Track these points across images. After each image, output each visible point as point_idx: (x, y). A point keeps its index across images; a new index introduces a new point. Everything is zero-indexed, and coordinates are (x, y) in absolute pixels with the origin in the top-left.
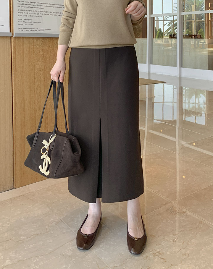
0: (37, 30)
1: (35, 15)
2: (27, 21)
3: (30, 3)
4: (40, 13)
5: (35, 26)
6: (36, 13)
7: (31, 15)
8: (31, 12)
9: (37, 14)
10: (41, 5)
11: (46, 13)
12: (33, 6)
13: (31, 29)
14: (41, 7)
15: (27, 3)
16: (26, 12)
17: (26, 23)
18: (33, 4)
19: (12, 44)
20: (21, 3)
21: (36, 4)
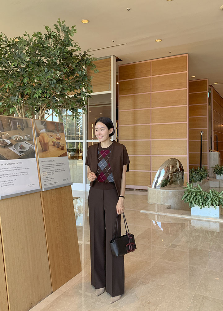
0: (53, 184)
2: (47, 178)
3: (48, 166)
5: (52, 181)
6: (51, 172)
9: (52, 172)
10: (52, 165)
11: (56, 171)
12: (49, 167)
14: (53, 167)
15: (47, 166)
16: (47, 172)
17: (48, 180)
18: (49, 166)
19: (42, 196)
20: (44, 166)
21: (50, 165)
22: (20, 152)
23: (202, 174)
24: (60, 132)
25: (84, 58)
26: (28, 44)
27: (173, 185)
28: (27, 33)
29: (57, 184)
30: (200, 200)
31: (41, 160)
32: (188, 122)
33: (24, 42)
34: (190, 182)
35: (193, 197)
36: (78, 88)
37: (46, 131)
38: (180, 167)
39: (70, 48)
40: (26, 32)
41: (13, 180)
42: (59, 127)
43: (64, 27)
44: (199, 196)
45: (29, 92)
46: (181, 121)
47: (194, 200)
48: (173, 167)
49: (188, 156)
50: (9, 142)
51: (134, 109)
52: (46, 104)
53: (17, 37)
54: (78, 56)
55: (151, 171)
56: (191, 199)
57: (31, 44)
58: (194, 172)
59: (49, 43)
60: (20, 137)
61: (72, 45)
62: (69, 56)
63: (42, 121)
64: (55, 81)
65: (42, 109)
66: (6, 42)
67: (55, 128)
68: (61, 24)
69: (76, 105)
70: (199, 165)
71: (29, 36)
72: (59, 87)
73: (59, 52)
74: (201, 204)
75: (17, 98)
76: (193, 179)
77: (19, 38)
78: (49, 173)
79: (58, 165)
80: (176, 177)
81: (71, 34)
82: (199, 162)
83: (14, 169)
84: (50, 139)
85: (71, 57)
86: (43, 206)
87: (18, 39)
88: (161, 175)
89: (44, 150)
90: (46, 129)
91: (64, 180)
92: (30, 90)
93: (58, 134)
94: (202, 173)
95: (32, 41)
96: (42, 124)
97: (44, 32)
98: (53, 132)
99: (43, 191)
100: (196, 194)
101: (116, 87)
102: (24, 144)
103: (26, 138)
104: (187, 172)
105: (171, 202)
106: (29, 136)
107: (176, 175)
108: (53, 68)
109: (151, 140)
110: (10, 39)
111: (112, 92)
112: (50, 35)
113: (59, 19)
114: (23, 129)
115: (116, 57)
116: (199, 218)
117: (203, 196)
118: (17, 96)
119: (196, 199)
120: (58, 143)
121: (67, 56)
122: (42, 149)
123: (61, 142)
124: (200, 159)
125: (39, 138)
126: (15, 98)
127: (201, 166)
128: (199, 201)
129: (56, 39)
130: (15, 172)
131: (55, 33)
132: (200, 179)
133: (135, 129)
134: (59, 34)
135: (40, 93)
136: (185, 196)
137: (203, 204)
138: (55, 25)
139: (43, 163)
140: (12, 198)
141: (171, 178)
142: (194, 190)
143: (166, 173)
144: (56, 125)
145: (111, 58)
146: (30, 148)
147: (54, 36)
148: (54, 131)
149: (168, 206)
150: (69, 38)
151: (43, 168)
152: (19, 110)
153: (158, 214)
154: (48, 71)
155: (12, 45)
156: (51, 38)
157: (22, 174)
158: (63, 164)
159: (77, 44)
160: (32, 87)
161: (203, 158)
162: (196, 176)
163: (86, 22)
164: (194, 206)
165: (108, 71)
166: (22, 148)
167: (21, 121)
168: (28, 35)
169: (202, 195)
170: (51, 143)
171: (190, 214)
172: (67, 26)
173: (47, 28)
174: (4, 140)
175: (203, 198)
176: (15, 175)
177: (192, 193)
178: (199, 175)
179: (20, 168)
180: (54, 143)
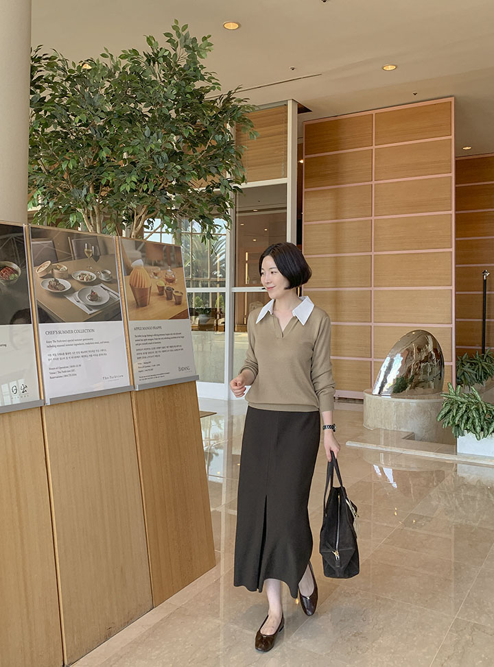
0: (157, 376)
1: (152, 355)
2: (147, 365)
3: (147, 338)
4: (158, 350)
5: (156, 371)
6: (154, 351)
7: (150, 355)
8: (149, 351)
9: (156, 352)
10: (157, 337)
11: (164, 349)
12: (150, 341)
13: (151, 377)
14: (159, 341)
15: (145, 338)
16: (145, 351)
17: (146, 368)
18: (150, 338)
19: (134, 400)
20: (139, 338)
21: (153, 337)
22: (90, 307)
23: (486, 368)
24: (173, 266)
25: (227, 105)
26: (111, 75)
27: (419, 389)
28: (107, 52)
29: (167, 378)
30: (477, 421)
31: (132, 324)
32: (453, 250)
33: (102, 70)
34: (458, 384)
35: (460, 414)
36: (214, 170)
37: (145, 264)
38: (435, 350)
39: (198, 85)
40: (106, 49)
41: (74, 366)
42: (171, 254)
43: (186, 38)
44: (474, 412)
45: (110, 178)
46: (439, 246)
47: (464, 421)
48: (419, 350)
49: (453, 326)
50: (67, 285)
51: (337, 219)
52: (145, 206)
53: (87, 61)
54: (214, 102)
55: (373, 360)
56: (457, 419)
57: (117, 75)
58: (468, 362)
59: (154, 74)
60: (92, 274)
61: (203, 78)
62: (196, 101)
63: (136, 241)
64: (165, 155)
65: (139, 216)
66: (64, 70)
67: (164, 258)
68: (180, 31)
69: (211, 209)
70: (480, 348)
71: (112, 59)
72: (174, 170)
73: (175, 92)
74: (478, 429)
75: (84, 191)
76: (465, 378)
77: (91, 61)
78: (149, 353)
79: (169, 336)
80: (425, 372)
81: (201, 53)
82: (480, 341)
83: (78, 342)
84: (152, 280)
85: (201, 103)
86: (136, 421)
87: (90, 65)
88: (393, 368)
89: (139, 303)
90: (144, 258)
91: (181, 369)
92: (113, 174)
93: (170, 271)
94: (484, 366)
95: (119, 69)
96: (136, 249)
97: (144, 49)
98: (159, 266)
99: (137, 390)
100: (467, 407)
101: (298, 169)
102: (98, 290)
103: (103, 277)
104: (450, 362)
105: (413, 425)
106: (109, 272)
107: (426, 367)
108: (162, 128)
109: (373, 289)
110: (74, 64)
111: (289, 180)
112: (156, 55)
113: (176, 21)
114: (96, 258)
115: (299, 104)
116: (474, 459)
117: (483, 412)
118: (85, 189)
119: (468, 418)
120: (170, 290)
121: (192, 102)
122: (136, 300)
123: (176, 288)
124: (481, 333)
125: (131, 277)
126: (81, 193)
127: (483, 351)
128: (473, 423)
129: (169, 64)
130: (79, 348)
131: (166, 50)
132: (481, 378)
133: (337, 264)
134: (175, 54)
135: (135, 182)
136: (443, 413)
137: (482, 430)
138: (167, 35)
139: (139, 333)
140: (71, 402)
141: (416, 374)
142: (463, 400)
143: (404, 362)
144: (165, 251)
145: (286, 105)
146: (111, 298)
147: (164, 57)
148: (161, 263)
149: (409, 434)
150: (195, 63)
151: (137, 342)
152: (89, 218)
153: (384, 449)
154: (152, 134)
155: (78, 77)
156: (159, 63)
157: (92, 353)
158: (180, 335)
159: (213, 75)
160: (117, 168)
161: (489, 333)
162: (471, 371)
163: (232, 26)
164: (463, 435)
165: (279, 134)
166: (94, 297)
167: (94, 240)
168: (111, 55)
169: (481, 410)
170: (155, 290)
171: (454, 452)
172: (191, 37)
173: (150, 40)
174: (56, 280)
175: (482, 417)
176: (78, 355)
177: (458, 406)
178: (478, 369)
179: (89, 341)
180: (161, 289)
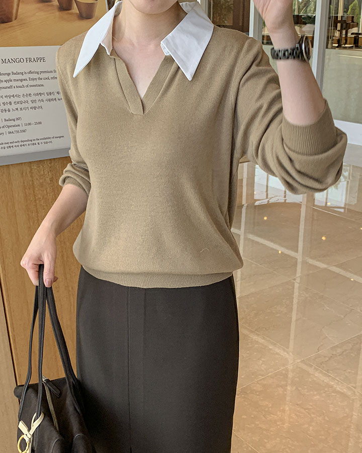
0: (37, 142)
1: (26, 105)
2: (12, 123)
3: (12, 77)
4: (38, 98)
5: (33, 133)
6: (29, 99)
7: (19, 106)
8: (17, 99)
9: (33, 101)
10: (37, 76)
11: (49, 97)
12: (19, 83)
13: (23, 143)
14: (39, 82)
15: (7, 78)
16: (8, 100)
17: (11, 129)
18: (20, 77)
21: (26, 76)
78: (16, 103)
